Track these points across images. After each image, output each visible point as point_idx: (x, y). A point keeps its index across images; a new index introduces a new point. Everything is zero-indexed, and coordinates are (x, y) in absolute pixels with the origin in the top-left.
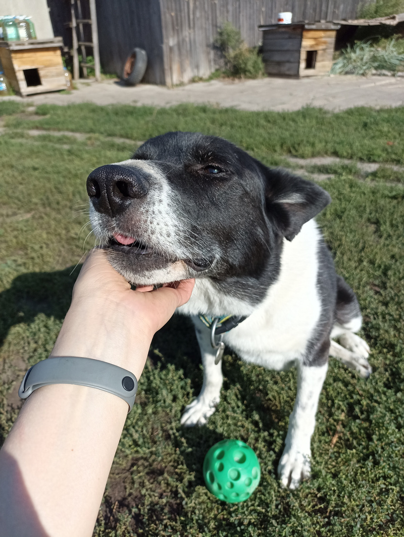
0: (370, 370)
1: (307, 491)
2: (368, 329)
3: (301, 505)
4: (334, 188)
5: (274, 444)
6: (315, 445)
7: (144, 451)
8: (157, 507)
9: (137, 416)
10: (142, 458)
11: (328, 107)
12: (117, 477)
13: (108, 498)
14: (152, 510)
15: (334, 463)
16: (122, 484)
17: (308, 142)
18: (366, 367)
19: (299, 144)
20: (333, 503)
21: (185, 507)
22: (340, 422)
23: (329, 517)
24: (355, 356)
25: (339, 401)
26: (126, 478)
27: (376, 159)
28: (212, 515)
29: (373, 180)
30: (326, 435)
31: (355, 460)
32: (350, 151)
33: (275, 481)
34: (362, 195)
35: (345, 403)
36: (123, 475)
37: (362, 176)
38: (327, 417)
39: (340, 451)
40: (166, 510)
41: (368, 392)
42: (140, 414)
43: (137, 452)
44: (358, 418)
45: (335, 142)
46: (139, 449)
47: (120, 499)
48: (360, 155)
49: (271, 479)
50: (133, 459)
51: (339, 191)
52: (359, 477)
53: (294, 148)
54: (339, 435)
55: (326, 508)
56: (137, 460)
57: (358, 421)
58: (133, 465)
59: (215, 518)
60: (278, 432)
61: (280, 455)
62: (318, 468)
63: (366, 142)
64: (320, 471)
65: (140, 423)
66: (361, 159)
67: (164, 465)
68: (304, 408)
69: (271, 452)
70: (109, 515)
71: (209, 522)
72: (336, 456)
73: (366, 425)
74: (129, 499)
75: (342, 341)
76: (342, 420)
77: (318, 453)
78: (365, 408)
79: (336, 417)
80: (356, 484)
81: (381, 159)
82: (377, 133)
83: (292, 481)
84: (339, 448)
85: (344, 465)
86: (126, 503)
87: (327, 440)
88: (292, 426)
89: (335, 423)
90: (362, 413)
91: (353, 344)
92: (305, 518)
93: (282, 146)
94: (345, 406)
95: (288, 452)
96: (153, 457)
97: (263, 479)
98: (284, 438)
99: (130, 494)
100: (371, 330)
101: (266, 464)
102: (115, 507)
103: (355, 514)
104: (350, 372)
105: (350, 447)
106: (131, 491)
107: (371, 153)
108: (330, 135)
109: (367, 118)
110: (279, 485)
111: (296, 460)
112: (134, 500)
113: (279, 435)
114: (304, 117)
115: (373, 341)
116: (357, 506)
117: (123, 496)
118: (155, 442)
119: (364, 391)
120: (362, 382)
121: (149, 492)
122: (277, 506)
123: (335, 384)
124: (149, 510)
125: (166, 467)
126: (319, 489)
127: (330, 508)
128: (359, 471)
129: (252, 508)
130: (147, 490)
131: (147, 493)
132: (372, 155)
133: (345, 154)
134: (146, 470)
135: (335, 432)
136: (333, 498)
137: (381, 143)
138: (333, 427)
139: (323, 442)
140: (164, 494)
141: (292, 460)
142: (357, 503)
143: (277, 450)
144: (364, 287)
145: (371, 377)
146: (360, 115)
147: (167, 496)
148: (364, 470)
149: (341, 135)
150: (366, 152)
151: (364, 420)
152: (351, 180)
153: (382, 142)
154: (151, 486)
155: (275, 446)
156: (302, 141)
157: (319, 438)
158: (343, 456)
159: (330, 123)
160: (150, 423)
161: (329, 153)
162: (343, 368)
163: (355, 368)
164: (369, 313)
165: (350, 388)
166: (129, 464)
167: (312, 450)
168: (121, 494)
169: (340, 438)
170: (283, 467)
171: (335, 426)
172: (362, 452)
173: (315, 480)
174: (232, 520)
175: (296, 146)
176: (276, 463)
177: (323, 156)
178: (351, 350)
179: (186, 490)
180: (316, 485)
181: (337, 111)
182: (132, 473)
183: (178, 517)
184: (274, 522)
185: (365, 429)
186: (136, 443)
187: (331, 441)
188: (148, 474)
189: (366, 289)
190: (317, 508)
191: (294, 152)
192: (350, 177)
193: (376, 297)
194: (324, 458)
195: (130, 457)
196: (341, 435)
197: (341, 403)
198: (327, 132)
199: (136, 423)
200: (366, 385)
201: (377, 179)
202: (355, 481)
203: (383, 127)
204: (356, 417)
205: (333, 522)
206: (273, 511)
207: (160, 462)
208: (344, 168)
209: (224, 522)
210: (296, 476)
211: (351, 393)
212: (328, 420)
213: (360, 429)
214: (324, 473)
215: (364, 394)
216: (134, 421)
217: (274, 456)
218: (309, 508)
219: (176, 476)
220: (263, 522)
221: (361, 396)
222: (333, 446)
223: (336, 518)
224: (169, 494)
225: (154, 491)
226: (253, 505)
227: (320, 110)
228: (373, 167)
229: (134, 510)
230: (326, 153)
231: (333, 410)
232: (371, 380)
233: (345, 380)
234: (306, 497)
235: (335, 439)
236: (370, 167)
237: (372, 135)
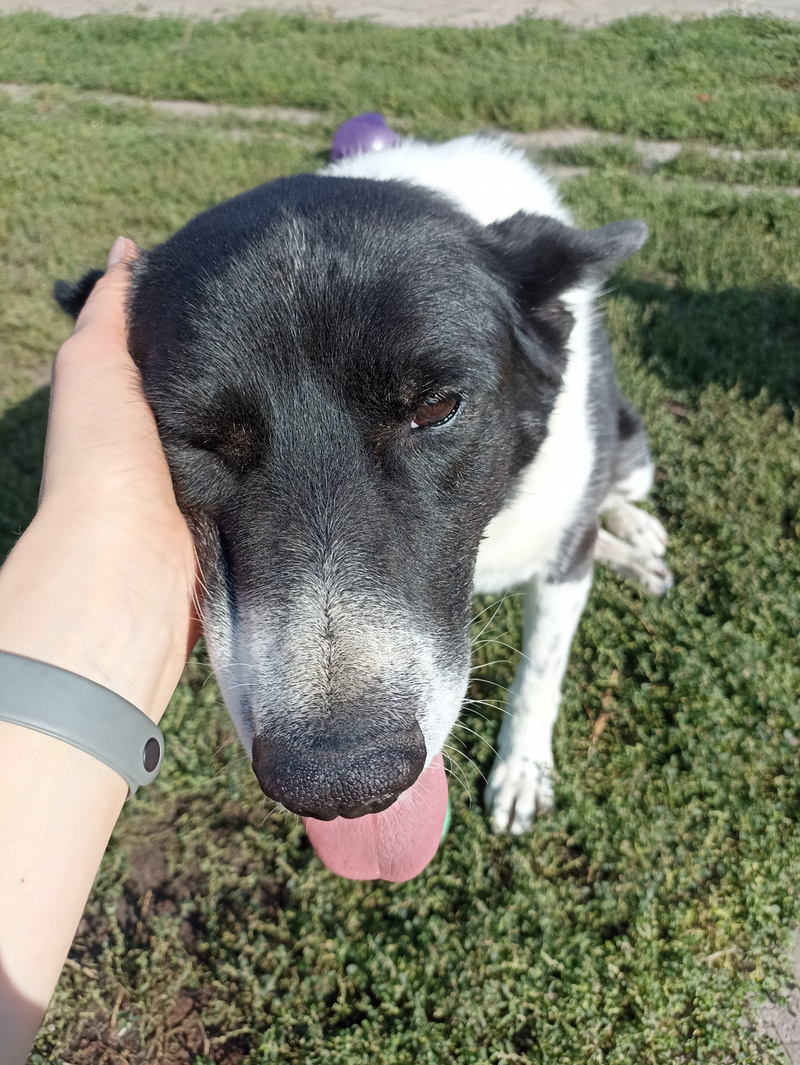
0: (669, 580)
1: (546, 835)
2: (662, 496)
3: (535, 866)
4: (589, 196)
5: (476, 746)
6: (560, 743)
7: (200, 783)
8: (236, 895)
9: (182, 711)
10: (198, 797)
11: (572, 19)
12: (147, 840)
13: (130, 885)
14: (225, 902)
15: (599, 775)
16: (159, 854)
17: (531, 95)
18: (660, 575)
19: (512, 101)
20: (599, 856)
21: (294, 891)
22: (609, 691)
23: (591, 885)
24: (638, 553)
25: (607, 647)
26: (165, 840)
27: (675, 132)
28: (352, 901)
29: (668, 178)
30: (581, 718)
31: (641, 766)
32: (619, 116)
33: (480, 818)
34: (648, 211)
35: (620, 649)
36: (159, 836)
37: (646, 171)
38: (584, 683)
39: (611, 748)
40: (256, 899)
41: (666, 626)
42: (189, 705)
43: (186, 785)
44: (645, 679)
45: (590, 96)
46: (189, 778)
47: (155, 884)
48: (641, 123)
49: (471, 817)
50: (179, 800)
51: (600, 203)
52: (650, 798)
53: (501, 108)
54: (607, 716)
55: (586, 865)
56: (189, 800)
57: (645, 686)
58: (179, 813)
59: (359, 906)
60: (484, 721)
61: (488, 766)
62: (566, 789)
63: (654, 94)
64: (572, 794)
65: (191, 725)
66: (644, 134)
67: (246, 807)
68: (541, 672)
69: (472, 763)
70: (134, 919)
71: (346, 916)
72: (602, 761)
73: (661, 692)
74: (176, 883)
75: (610, 524)
76: (613, 688)
77: (566, 756)
78: (659, 658)
79: (601, 682)
80: (645, 812)
81: (684, 133)
82: (678, 75)
83: (516, 817)
84: (609, 743)
85: (619, 775)
86: (169, 891)
87: (584, 729)
89: (600, 694)
90: (654, 669)
91: (632, 529)
92: (544, 890)
93: (475, 105)
94: (618, 657)
95: (505, 759)
96: (223, 793)
97: (456, 820)
98: (496, 733)
99: (177, 874)
100: (668, 498)
101: (459, 787)
102: (146, 903)
103: (644, 872)
104: (628, 588)
105: (630, 739)
106: (179, 866)
107: (664, 119)
108: (578, 79)
109: (656, 42)
110: (489, 829)
111: (523, 775)
112: (186, 883)
113: (485, 729)
114: (521, 40)
115: (672, 520)
116: (647, 856)
117: (161, 878)
118: (224, 761)
119: (656, 623)
120: (652, 606)
121: (217, 865)
122: (485, 872)
123: (598, 615)
124: (220, 902)
125: (251, 810)
126: (571, 830)
127: (594, 865)
128: (650, 787)
129: (434, 879)
130: (213, 862)
131: (213, 868)
132: (666, 123)
133: (610, 122)
134: (208, 822)
135: (599, 710)
136: (599, 845)
137: (685, 96)
138: (595, 702)
139: (575, 733)
140: (251, 866)
141: (515, 775)
142: (648, 850)
143: (482, 757)
144: (654, 408)
145: (669, 595)
146: (641, 34)
147: (256, 870)
148: (660, 783)
149: (601, 80)
150: (654, 118)
151: (659, 683)
152: (624, 179)
153: (688, 94)
154: (220, 852)
155: (479, 750)
156: (519, 93)
157: (568, 727)
158: (616, 759)
159: (577, 53)
160: (213, 722)
161: (576, 119)
162: (613, 579)
163: (637, 578)
164: (666, 463)
165: (629, 620)
166: (172, 811)
167: (555, 751)
168: (159, 874)
169: (610, 723)
170: (497, 792)
171: (597, 698)
172: (655, 749)
173: (562, 812)
174: (394, 909)
175: (506, 104)
176: (481, 784)
177: (563, 128)
178: (628, 540)
179: (296, 854)
180: (565, 821)
181: (590, 25)
182: (178, 830)
183: (280, 913)
184: (481, 905)
185: (660, 701)
186: (182, 768)
187: (591, 730)
188: (213, 827)
189: (658, 412)
190: (567, 867)
191: (502, 119)
192: (623, 172)
193: (678, 428)
194: (578, 767)
195: (173, 797)
196: (612, 716)
197: (610, 652)
198: (572, 73)
199: (182, 725)
200: (660, 611)
201: (677, 176)
202: (643, 806)
203: (689, 60)
204: (642, 679)
205: (599, 892)
206: (477, 880)
207: (236, 803)
208: (609, 152)
209: (378, 915)
210: (525, 808)
211: (630, 630)
212: (584, 690)
213: (650, 702)
214: (579, 796)
215: (656, 629)
216: (178, 722)
217: (477, 770)
218: (551, 869)
219: (274, 828)
220: (459, 906)
221: (651, 634)
222: (595, 739)
223: (605, 883)
224: (260, 865)
225: (227, 863)
226: (436, 873)
227: (556, 23)
228: (667, 151)
229: (187, 907)
230: (570, 120)
231: (595, 667)
232: (671, 602)
233: (619, 605)
234: (544, 847)
235: (600, 726)
236: (662, 152)
237: (666, 78)
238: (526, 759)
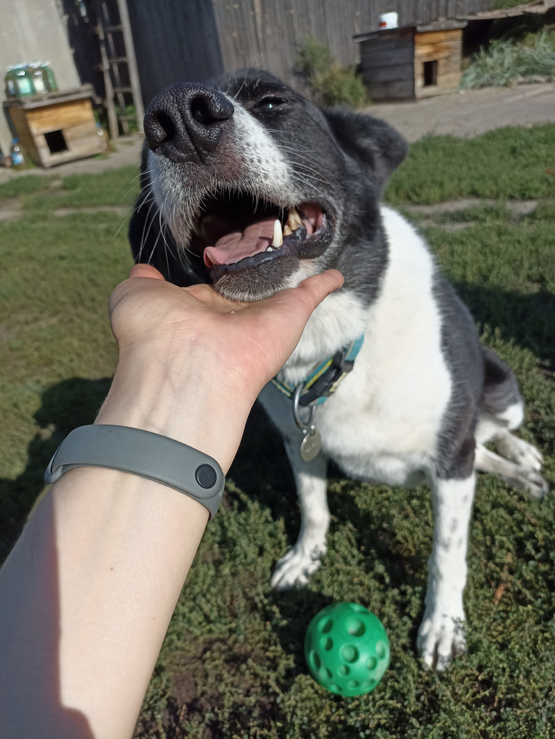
0: (546, 487)
1: (463, 672)
2: (538, 429)
3: (454, 694)
4: (475, 239)
5: (409, 606)
6: (470, 604)
7: (220, 629)
8: (242, 710)
9: (208, 581)
10: (218, 640)
11: (459, 133)
12: (184, 669)
13: (172, 701)
14: (235, 715)
15: (500, 628)
16: (192, 679)
17: (433, 182)
18: (539, 484)
19: (421, 187)
20: (503, 688)
21: (281, 706)
22: (506, 567)
23: (497, 710)
24: (521, 469)
25: (501, 535)
26: (196, 669)
27: (533, 194)
28: (322, 717)
29: (531, 223)
30: (485, 587)
31: (531, 621)
32: (494, 188)
33: (413, 660)
34: (517, 245)
35: (512, 538)
36: (192, 667)
37: (515, 220)
38: (485, 561)
39: (509, 609)
40: (256, 713)
41: (545, 519)
42: (212, 577)
43: (210, 631)
44: (532, 558)
45: (472, 178)
46: (212, 626)
47: (189, 700)
48: (509, 191)
49: (407, 658)
50: (205, 642)
51: (482, 242)
52: (540, 646)
53: (414, 192)
54: (506, 585)
55: (493, 696)
56: (211, 642)
57: (531, 563)
58: (205, 651)
59: (327, 721)
60: (413, 588)
61: (418, 621)
62: (477, 636)
63: (517, 173)
64: (480, 641)
65: (213, 590)
66: (511, 197)
67: (249, 648)
68: (446, 547)
69: (406, 619)
70: (174, 725)
71: (318, 728)
72: (502, 618)
73: (543, 568)
74: (203, 700)
76: (509, 564)
77: (475, 615)
78: (541, 543)
79: (497, 560)
80: (537, 657)
81: (540, 194)
82: (532, 160)
83: (440, 659)
84: (507, 604)
85: (516, 629)
86: (198, 706)
87: (488, 595)
88: (434, 577)
89: (498, 569)
90: (537, 550)
91: (517, 452)
92: (462, 713)
93: (397, 192)
94: (512, 543)
95: (430, 616)
96: (234, 636)
97: (395, 658)
98: (422, 597)
99: (203, 694)
100: (543, 431)
101: (398, 636)
102: (182, 713)
103: (538, 702)
104: (515, 494)
105: (524, 602)
106: (204, 688)
107: (525, 187)
108: (464, 169)
109: (516, 141)
110: (420, 666)
111: (443, 627)
112: (209, 702)
113: (414, 593)
114: (426, 150)
115: (546, 445)
116: (541, 689)
117: (193, 697)
118: (235, 616)
119: (539, 518)
120: (534, 505)
121: (229, 688)
122: (418, 697)
123: (494, 512)
124: (231, 714)
125: (252, 650)
126: (480, 668)
127: (500, 695)
128: (540, 638)
129: (381, 702)
130: (226, 685)
131: (227, 690)
132: (526, 190)
133: (488, 192)
134: (223, 657)
135: (499, 581)
136: (503, 679)
137: (539, 172)
138: (495, 575)
139: (481, 597)
140: (253, 690)
141: (437, 627)
142: (540, 685)
143: (413, 614)
144: (528, 370)
145: (546, 498)
146: (505, 138)
147: (256, 693)
148: (547, 635)
149: (481, 168)
150: (518, 187)
151: (541, 561)
152: (498, 226)
153: (540, 170)
154: (232, 679)
155: (411, 610)
156: (425, 181)
157: (475, 592)
158: (512, 617)
159: (463, 154)
160: (227, 588)
161: (465, 193)
162: (504, 488)
163: (522, 486)
164: (538, 406)
165: (517, 515)
166: (201, 649)
167: (466, 610)
168: (191, 693)
169: (507, 590)
170: (425, 638)
171: (498, 573)
172: (541, 608)
173: (474, 655)
174: (351, 721)
175: (417, 189)
176: (414, 634)
177: (456, 199)
178: (514, 460)
179: (282, 681)
180: (476, 662)
181: (471, 136)
182: (204, 662)
183: (272, 723)
184: (413, 721)
185: (545, 574)
186: (207, 619)
187: (493, 596)
188: (227, 661)
189: (530, 373)
190: (479, 696)
191: (415, 198)
192: (498, 223)
193: (548, 383)
194: (484, 622)
195: (201, 639)
196: (509, 585)
197: (504, 539)
198: (461, 166)
199: (208, 590)
200: (540, 509)
201: (537, 222)
202: (535, 653)
203: (540, 150)
204: (529, 558)
205: (504, 716)
206: (412, 705)
207: (243, 644)
208: (488, 211)
209: (340, 726)
210: (445, 651)
211: (520, 524)
212: (486, 566)
213: (536, 575)
214: (485, 643)
215: (539, 523)
216: (205, 587)
217: (410, 625)
218: (467, 698)
219: (268, 663)
220: (399, 722)
221: (534, 525)
222: (497, 603)
223: (508, 709)
224: (259, 689)
225: (237, 687)
226: (382, 698)
227: (448, 138)
228: (530, 206)
229: (209, 715)
230: (461, 194)
231: (494, 550)
232: (548, 502)
233: (510, 505)
234: (462, 681)
235: (500, 593)
236: (525, 207)
237: (525, 162)
238: (445, 616)
